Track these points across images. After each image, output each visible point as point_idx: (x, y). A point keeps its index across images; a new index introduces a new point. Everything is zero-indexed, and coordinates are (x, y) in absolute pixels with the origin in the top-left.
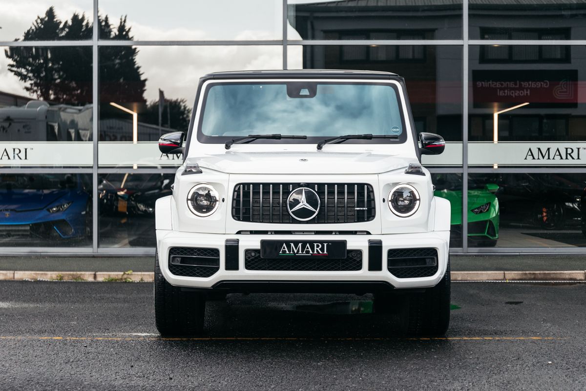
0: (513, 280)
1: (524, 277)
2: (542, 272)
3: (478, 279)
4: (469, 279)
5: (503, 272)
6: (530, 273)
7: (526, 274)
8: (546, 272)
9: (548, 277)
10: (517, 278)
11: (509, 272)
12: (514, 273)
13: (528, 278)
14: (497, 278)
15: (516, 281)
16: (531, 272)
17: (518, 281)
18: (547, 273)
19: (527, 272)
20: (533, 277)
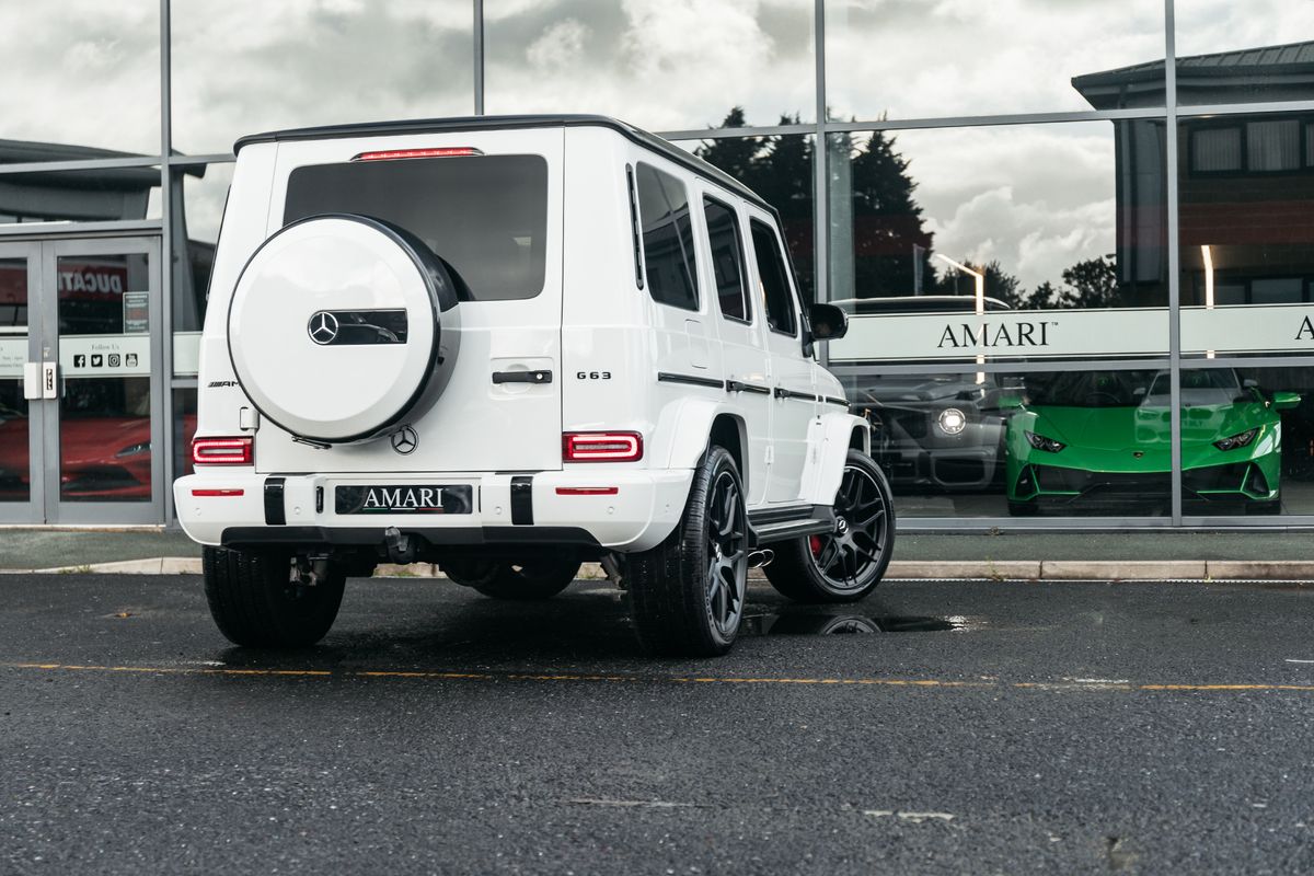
0: (1223, 578)
1: (1246, 572)
2: (1283, 562)
3: (1153, 576)
4: (1133, 575)
5: (1203, 562)
6: (1259, 565)
7: (1250, 566)
8: (1293, 562)
9: (1297, 572)
10: (1232, 574)
11: (1217, 562)
12: (1226, 565)
13: (1254, 575)
14: (1191, 575)
15: (1227, 581)
16: (1262, 562)
17: (1233, 581)
18: (1296, 565)
19: (1253, 563)
20: (1264, 572)
